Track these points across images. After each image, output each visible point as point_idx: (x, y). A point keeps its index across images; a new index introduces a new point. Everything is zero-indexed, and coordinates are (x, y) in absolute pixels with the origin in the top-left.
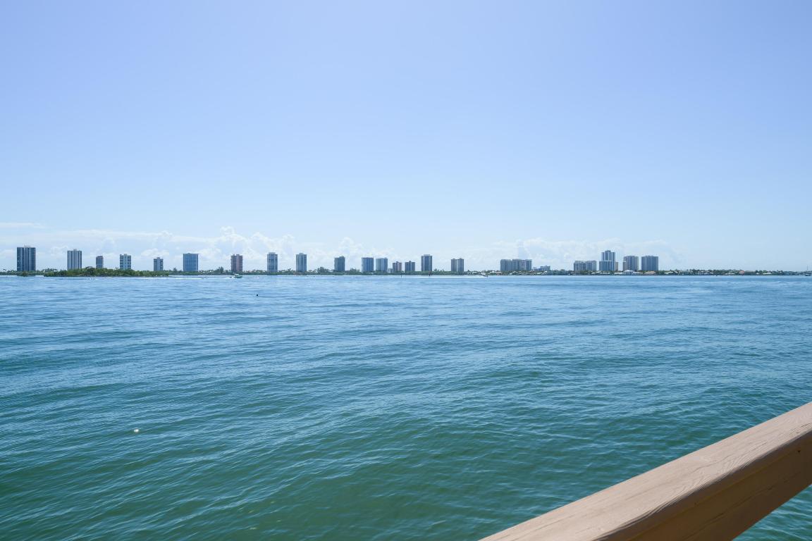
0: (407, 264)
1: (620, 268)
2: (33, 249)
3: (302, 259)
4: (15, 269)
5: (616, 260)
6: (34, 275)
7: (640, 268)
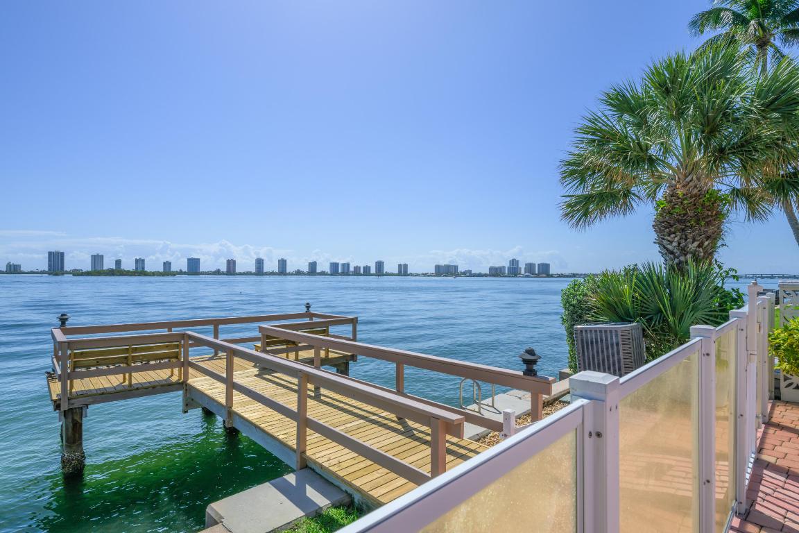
0: (364, 267)
1: (523, 272)
2: (62, 254)
3: (283, 263)
4: (47, 270)
5: (520, 266)
6: (63, 274)
7: (537, 272)
